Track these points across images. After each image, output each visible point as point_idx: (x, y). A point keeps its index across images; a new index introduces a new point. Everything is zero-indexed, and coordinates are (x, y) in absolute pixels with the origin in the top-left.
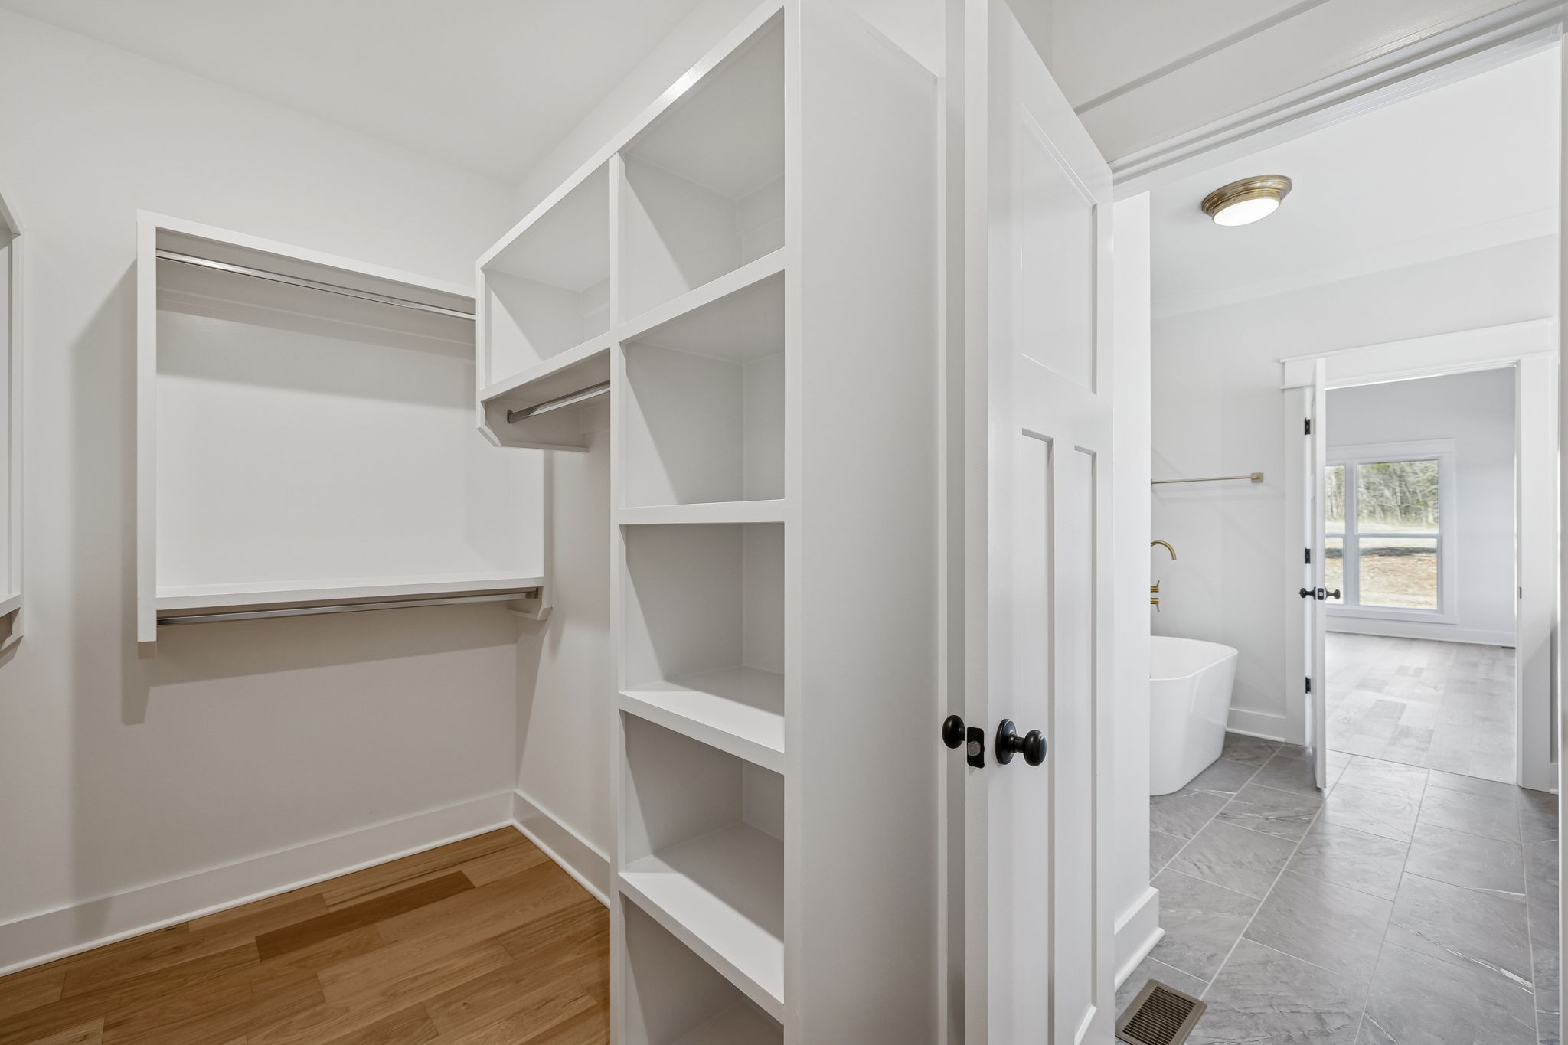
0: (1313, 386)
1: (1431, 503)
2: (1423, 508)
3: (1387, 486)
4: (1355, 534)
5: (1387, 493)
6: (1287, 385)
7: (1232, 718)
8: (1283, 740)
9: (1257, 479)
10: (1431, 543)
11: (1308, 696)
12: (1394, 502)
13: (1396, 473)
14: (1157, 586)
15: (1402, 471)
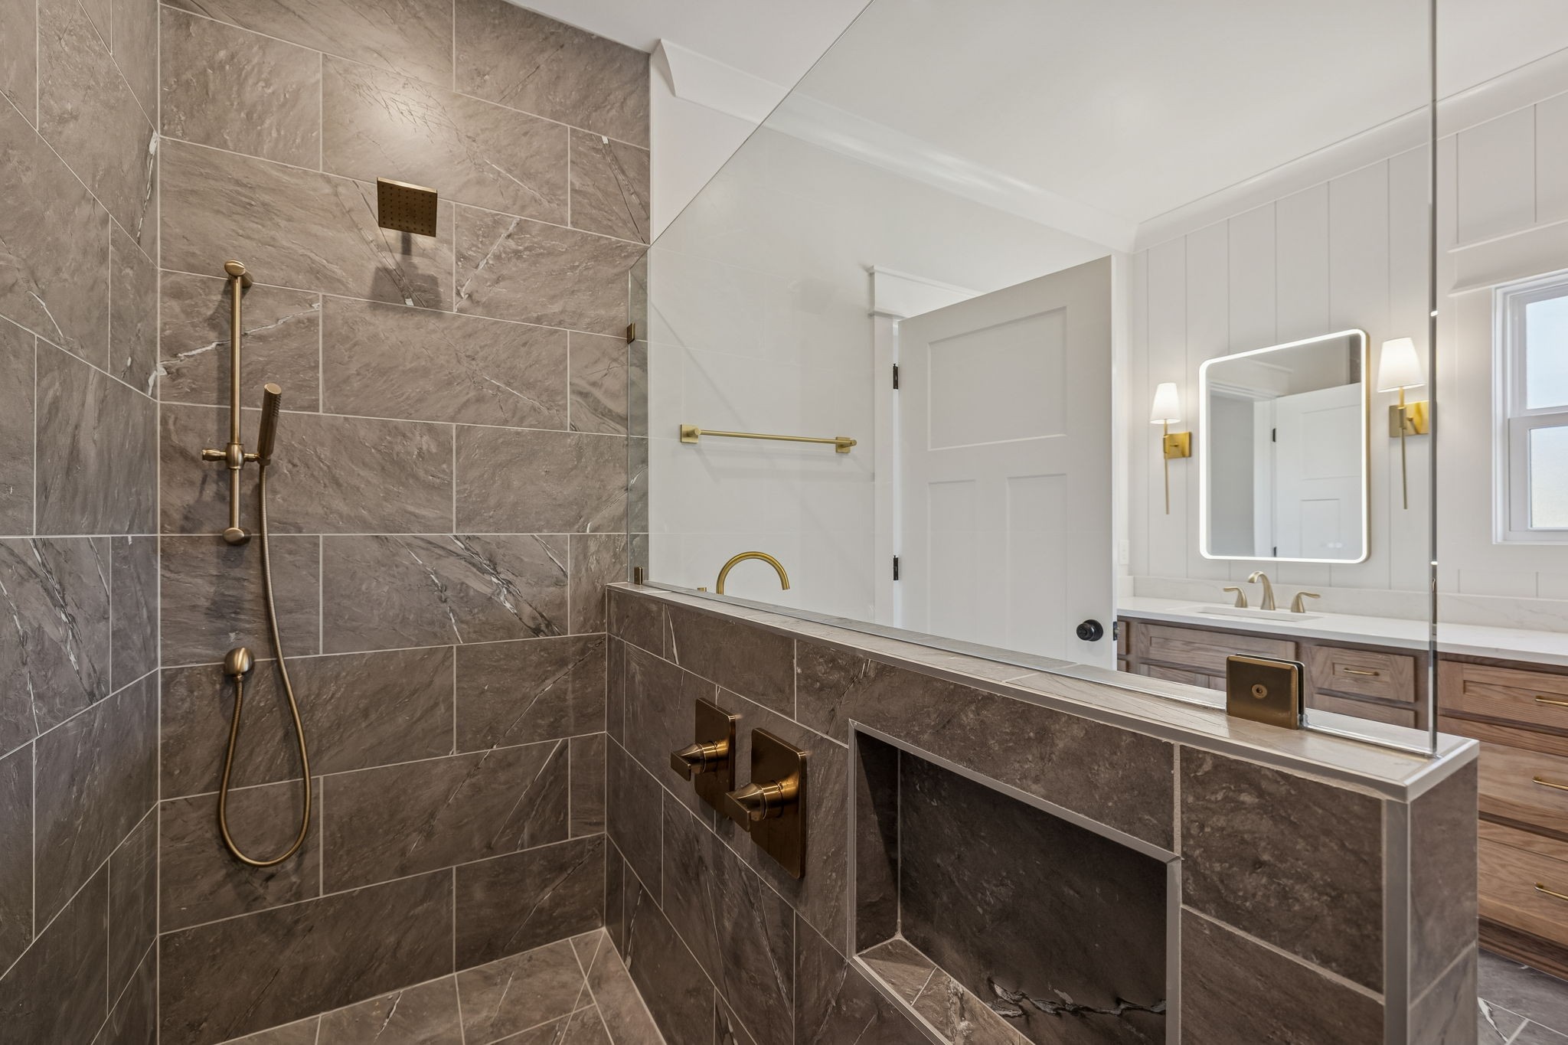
6: (879, 307)
9: (843, 446)
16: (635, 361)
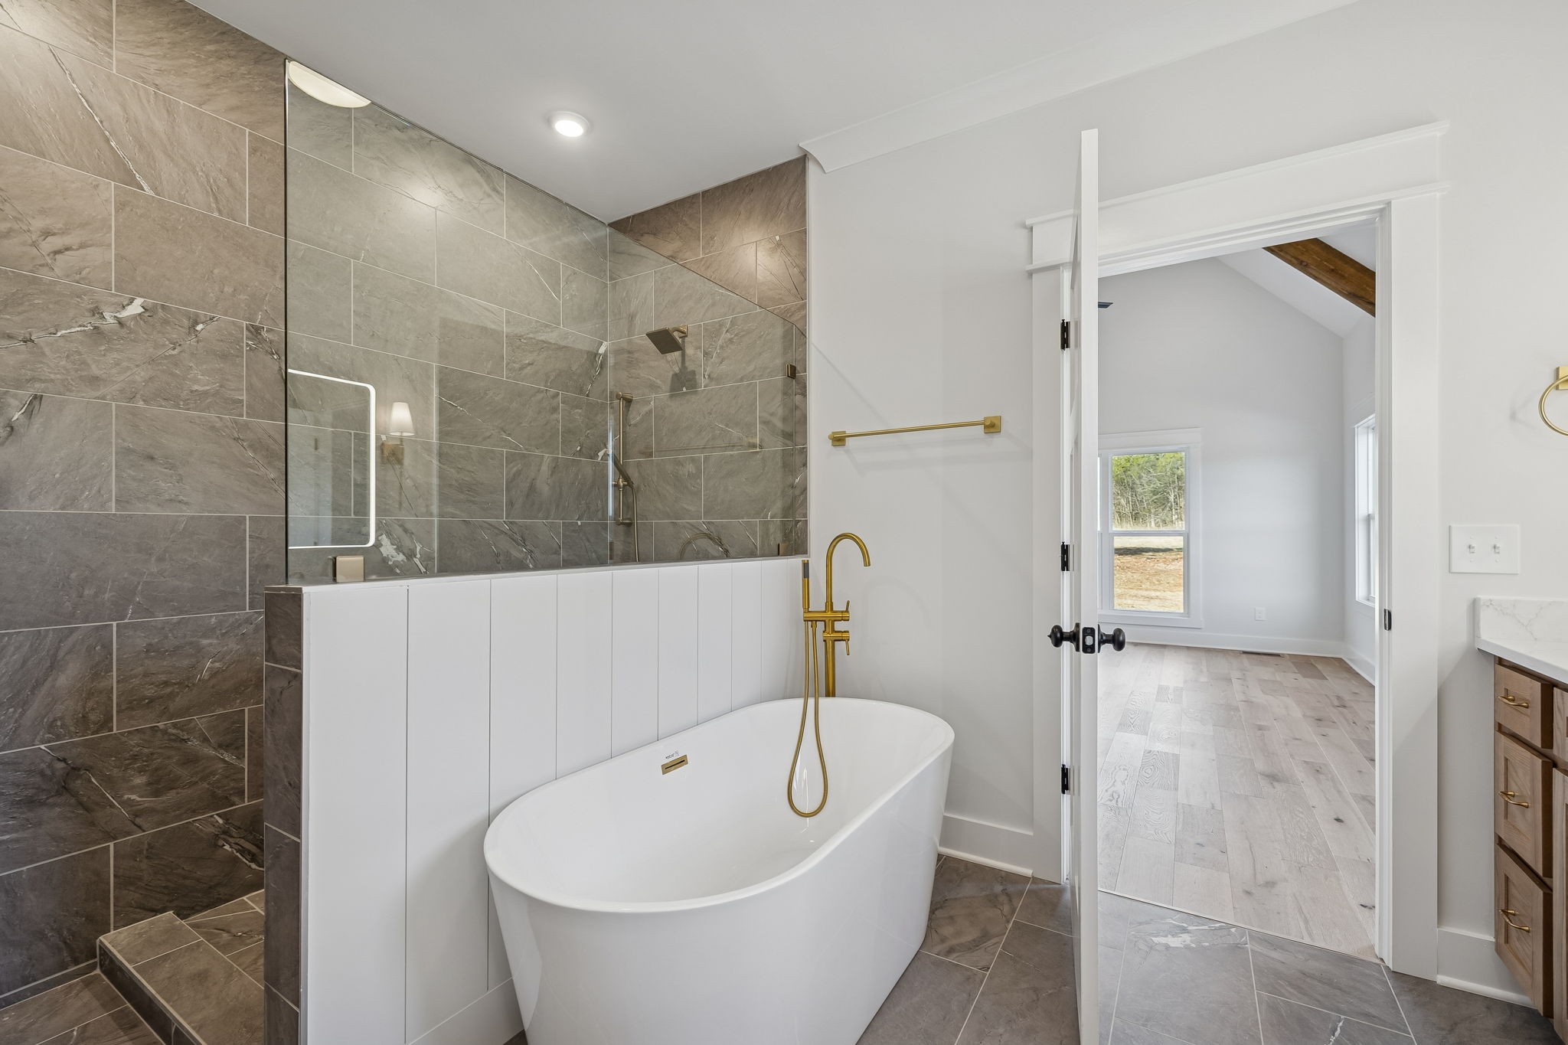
0: (1075, 264)
1: (1153, 511)
2: (1148, 514)
3: (1122, 495)
4: (1110, 531)
5: (1123, 502)
6: (1037, 263)
7: (949, 830)
8: (1027, 872)
9: (992, 427)
10: (1177, 542)
11: (1066, 798)
12: (1127, 510)
13: (1129, 485)
14: (847, 611)
15: (1134, 483)
16: (799, 391)
